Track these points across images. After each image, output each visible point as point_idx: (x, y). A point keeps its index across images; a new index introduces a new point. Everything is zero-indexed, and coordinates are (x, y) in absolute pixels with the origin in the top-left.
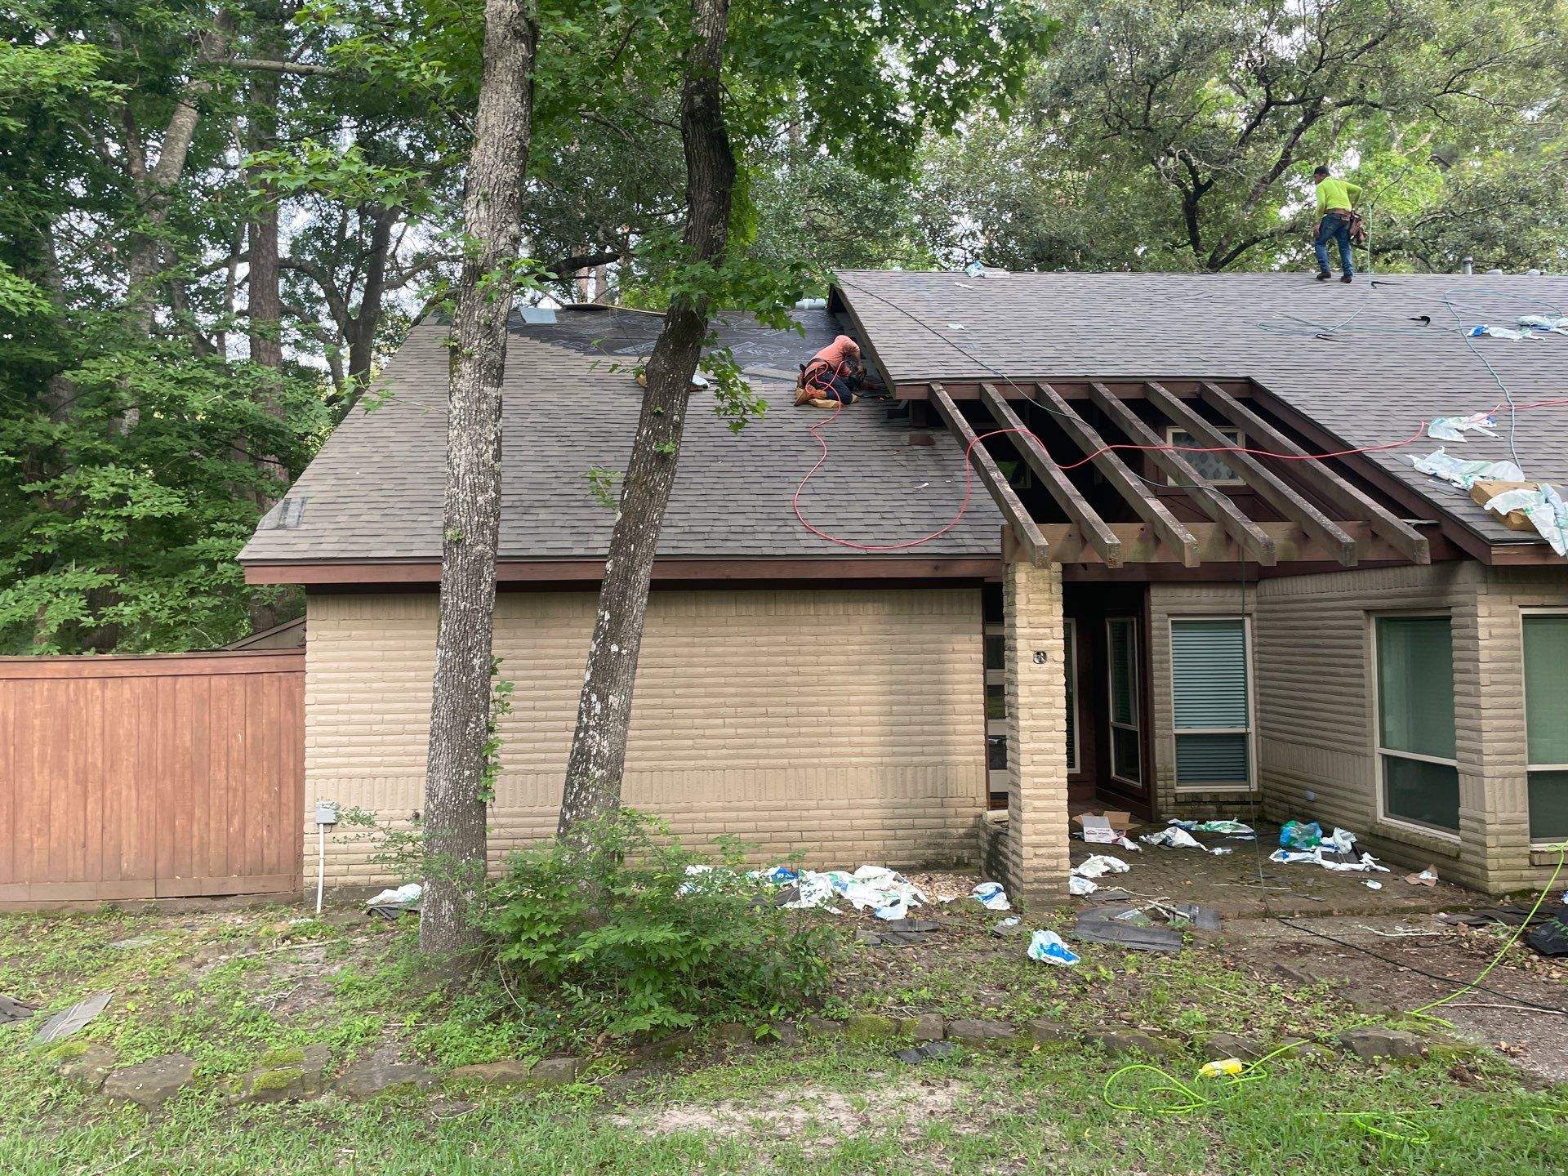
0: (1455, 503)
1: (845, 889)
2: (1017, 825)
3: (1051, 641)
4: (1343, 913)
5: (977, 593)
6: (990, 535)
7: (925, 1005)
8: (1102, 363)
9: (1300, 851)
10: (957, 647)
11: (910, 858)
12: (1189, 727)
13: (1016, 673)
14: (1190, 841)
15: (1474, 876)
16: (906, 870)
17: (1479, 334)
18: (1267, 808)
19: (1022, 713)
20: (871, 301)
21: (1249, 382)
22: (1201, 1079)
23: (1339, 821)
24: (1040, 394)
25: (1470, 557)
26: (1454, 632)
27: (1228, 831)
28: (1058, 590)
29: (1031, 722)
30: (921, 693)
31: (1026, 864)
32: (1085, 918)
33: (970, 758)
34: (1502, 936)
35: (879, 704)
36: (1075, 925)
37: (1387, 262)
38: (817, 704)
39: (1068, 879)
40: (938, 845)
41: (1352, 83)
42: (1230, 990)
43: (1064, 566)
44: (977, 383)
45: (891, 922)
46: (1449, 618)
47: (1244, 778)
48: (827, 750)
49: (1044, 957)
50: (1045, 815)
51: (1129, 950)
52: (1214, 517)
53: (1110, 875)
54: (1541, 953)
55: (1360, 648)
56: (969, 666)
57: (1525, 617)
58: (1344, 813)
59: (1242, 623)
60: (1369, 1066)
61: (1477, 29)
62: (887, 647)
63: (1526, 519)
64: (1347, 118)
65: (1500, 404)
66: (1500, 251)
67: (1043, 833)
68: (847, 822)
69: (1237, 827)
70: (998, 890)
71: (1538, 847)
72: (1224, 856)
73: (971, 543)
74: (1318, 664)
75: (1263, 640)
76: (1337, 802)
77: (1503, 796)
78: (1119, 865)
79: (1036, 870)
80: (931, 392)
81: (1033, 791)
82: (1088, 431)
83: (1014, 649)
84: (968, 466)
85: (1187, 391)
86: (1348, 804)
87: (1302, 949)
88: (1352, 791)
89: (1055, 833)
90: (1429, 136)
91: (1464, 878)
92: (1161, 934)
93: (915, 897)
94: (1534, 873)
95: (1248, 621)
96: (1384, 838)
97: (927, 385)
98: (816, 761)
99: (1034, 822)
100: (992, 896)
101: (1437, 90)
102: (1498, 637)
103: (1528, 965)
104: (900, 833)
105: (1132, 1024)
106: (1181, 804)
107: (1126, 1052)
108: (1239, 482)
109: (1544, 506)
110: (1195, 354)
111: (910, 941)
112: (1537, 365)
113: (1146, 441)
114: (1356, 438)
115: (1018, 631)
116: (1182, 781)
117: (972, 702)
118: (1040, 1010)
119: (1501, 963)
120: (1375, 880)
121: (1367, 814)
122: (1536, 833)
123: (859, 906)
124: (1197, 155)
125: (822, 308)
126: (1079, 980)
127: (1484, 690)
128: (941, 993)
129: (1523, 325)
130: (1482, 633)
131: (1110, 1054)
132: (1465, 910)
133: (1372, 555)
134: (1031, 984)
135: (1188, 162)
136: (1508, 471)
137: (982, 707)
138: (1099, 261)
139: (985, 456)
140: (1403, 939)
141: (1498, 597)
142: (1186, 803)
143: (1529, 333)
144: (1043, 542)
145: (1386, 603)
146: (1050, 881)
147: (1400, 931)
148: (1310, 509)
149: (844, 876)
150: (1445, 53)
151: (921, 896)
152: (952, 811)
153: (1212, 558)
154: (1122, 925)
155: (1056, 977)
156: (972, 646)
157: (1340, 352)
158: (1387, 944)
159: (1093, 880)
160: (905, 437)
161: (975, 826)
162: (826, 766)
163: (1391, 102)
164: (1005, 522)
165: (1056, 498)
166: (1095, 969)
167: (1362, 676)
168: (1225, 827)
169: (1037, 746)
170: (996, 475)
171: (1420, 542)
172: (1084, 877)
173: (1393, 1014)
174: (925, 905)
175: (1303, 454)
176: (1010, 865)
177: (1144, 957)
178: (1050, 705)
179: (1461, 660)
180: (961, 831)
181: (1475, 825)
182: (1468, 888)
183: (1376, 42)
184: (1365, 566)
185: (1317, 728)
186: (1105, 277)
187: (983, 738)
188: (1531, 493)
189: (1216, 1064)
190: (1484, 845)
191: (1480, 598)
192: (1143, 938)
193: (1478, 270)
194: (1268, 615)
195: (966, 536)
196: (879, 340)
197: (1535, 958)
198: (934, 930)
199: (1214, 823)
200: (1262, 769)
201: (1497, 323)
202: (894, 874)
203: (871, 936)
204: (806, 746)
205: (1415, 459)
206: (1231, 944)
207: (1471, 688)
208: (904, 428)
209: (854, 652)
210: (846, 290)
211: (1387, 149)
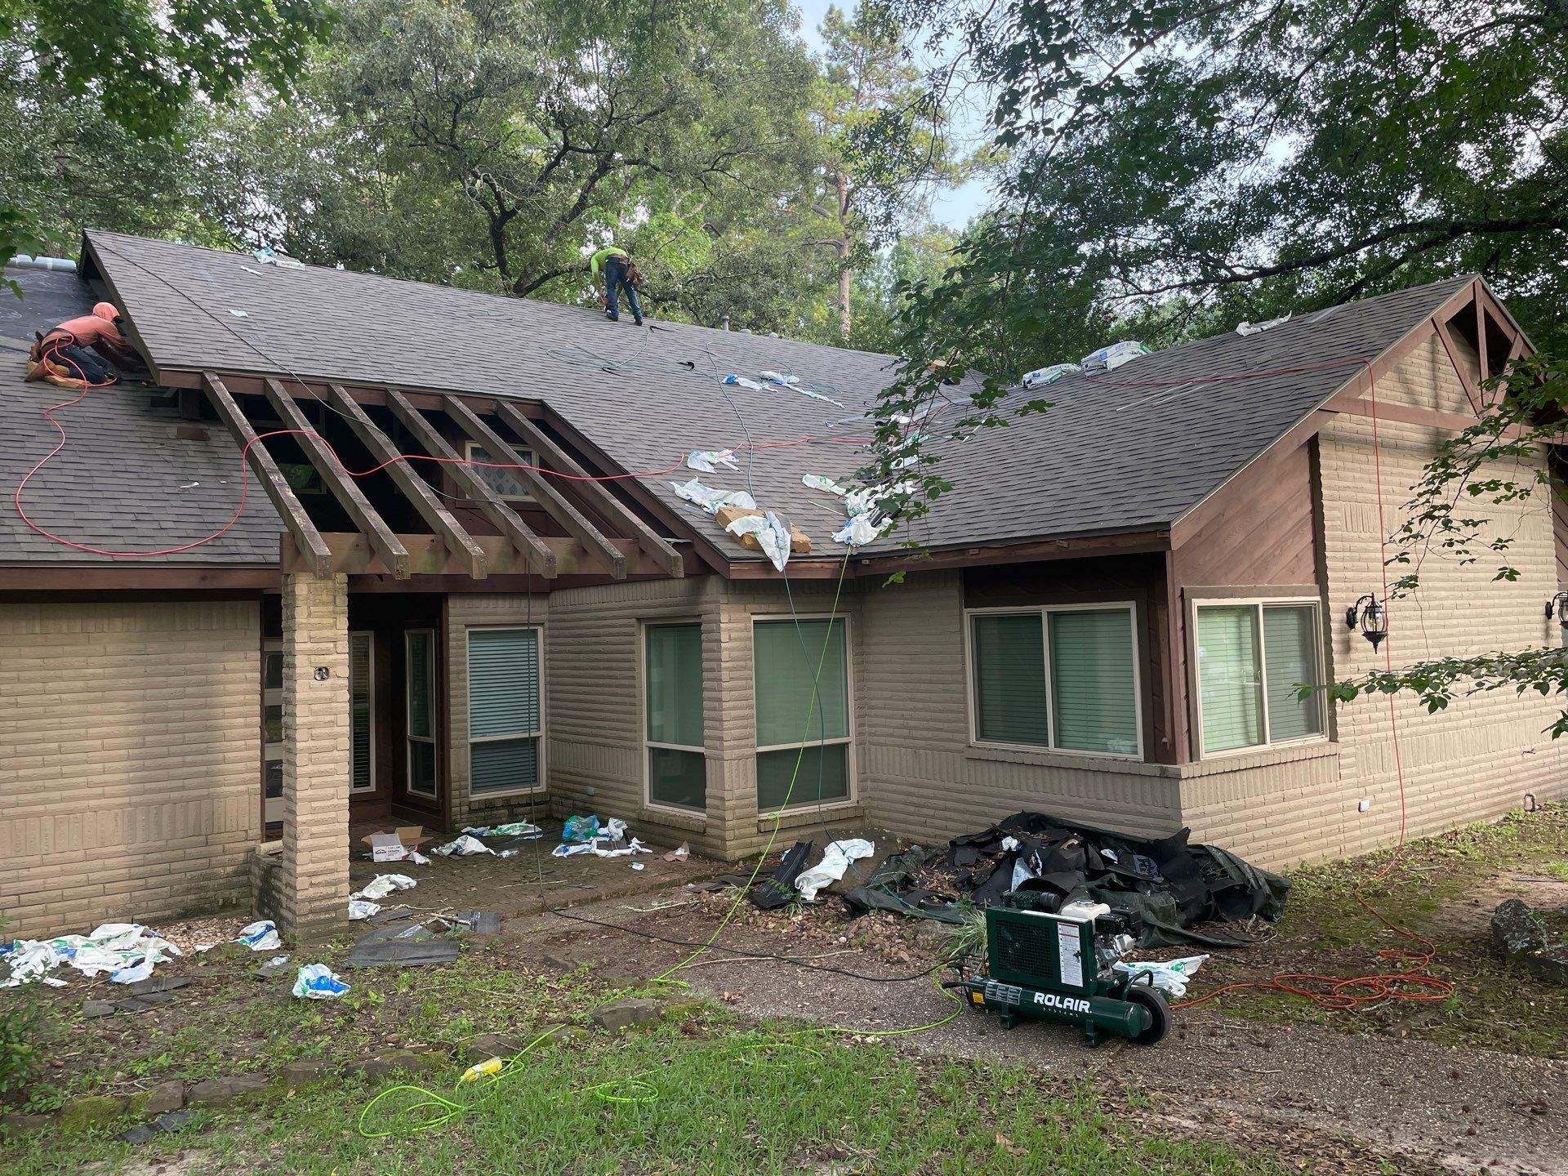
0: (704, 525)
1: (73, 956)
2: (291, 855)
3: (335, 656)
4: (610, 897)
5: (254, 608)
6: (271, 543)
7: (162, 1073)
8: (401, 371)
9: (579, 843)
10: (229, 666)
11: (167, 907)
12: (484, 735)
13: (294, 691)
14: (482, 848)
15: (717, 847)
16: (156, 923)
17: (731, 382)
18: (554, 807)
19: (300, 735)
20: (133, 271)
21: (541, 404)
22: (461, 1087)
23: (615, 811)
24: (333, 397)
25: (716, 573)
26: (704, 637)
27: (517, 833)
28: (343, 603)
29: (311, 744)
30: (183, 720)
31: (300, 895)
32: (362, 944)
33: (242, 788)
34: (734, 898)
35: (128, 735)
36: (350, 953)
37: (665, 310)
38: (43, 740)
39: (347, 904)
40: (202, 888)
41: (639, 145)
42: (499, 990)
43: (350, 577)
44: (261, 377)
45: (132, 984)
46: (699, 625)
47: (535, 779)
48: (56, 795)
49: (309, 992)
50: (323, 841)
51: (405, 969)
52: (504, 531)
53: (397, 893)
54: (762, 908)
55: (633, 652)
56: (244, 686)
57: (755, 622)
58: (618, 803)
59: (535, 631)
60: (615, 1038)
61: (737, 120)
62: (140, 670)
63: (755, 540)
64: (636, 176)
65: (743, 442)
66: (750, 314)
67: (320, 860)
68: (83, 877)
69: (526, 828)
70: (269, 928)
71: (764, 816)
72: (510, 858)
73: (247, 552)
74: (599, 669)
75: (553, 647)
76: (611, 793)
77: (738, 776)
78: (404, 881)
79: (311, 900)
80: (205, 381)
81: (310, 817)
82: (382, 438)
83: (293, 666)
84: (246, 466)
85: (485, 408)
86: (621, 795)
87: (571, 937)
88: (625, 782)
89: (335, 858)
90: (702, 205)
91: (709, 850)
92: (438, 946)
93: (166, 952)
94: (761, 839)
95: (540, 630)
96: (650, 823)
97: (200, 373)
98: (40, 808)
99: (311, 850)
100: (261, 936)
101: (707, 167)
102: (735, 640)
103: (751, 920)
104: (152, 881)
105: (398, 1045)
106: (476, 811)
107: (389, 1075)
108: (530, 499)
109: (769, 530)
110: (493, 372)
111: (152, 1003)
112: (772, 413)
113: (441, 453)
114: (630, 464)
115: (298, 647)
116: (476, 788)
117: (246, 726)
118: (301, 1050)
119: (731, 921)
120: (640, 862)
121: (636, 802)
122: (763, 805)
123: (90, 973)
124: (500, 182)
125: (72, 271)
126: (347, 1012)
127: (724, 685)
128: (184, 1056)
129: (763, 379)
130: (724, 637)
131: (371, 1081)
132: (708, 878)
133: (639, 570)
134: (291, 1026)
135: (492, 186)
136: (743, 500)
137: (258, 730)
138: (406, 269)
139: (265, 457)
140: (657, 912)
141: (735, 606)
142: (480, 810)
143: (767, 386)
144: (327, 551)
145: (652, 612)
146: (327, 910)
147: (656, 906)
148: (588, 526)
149: (77, 940)
150: (713, 135)
151: (174, 949)
152: (220, 848)
153: (500, 570)
154: (401, 944)
155: (322, 1012)
156: (247, 665)
157: (621, 385)
158: (644, 919)
159: (376, 902)
160: (172, 430)
161: (246, 862)
162: (53, 814)
163: (668, 169)
164: (285, 530)
165: (344, 505)
166: (366, 995)
167: (633, 678)
168: (514, 829)
169: (316, 768)
170: (277, 478)
171: (676, 558)
172: (368, 900)
173: (640, 984)
174: (177, 958)
175: (586, 476)
176: (283, 899)
177: (419, 973)
178: (333, 723)
179: (709, 660)
180: (229, 869)
181: (717, 802)
182: (711, 858)
183: (656, 113)
184: (633, 579)
185: (598, 727)
186: (410, 286)
187: (258, 764)
188: (760, 519)
189: (478, 1068)
190: (723, 819)
191: (723, 607)
192: (421, 953)
193: (735, 327)
194: (559, 625)
195: (239, 542)
196: (141, 318)
197: (757, 912)
198: (185, 986)
199: (505, 827)
200: (551, 770)
201: (744, 374)
202: (141, 929)
203: (103, 1006)
204: (28, 792)
205: (676, 486)
206: (506, 944)
207: (715, 684)
208: (172, 419)
209: (95, 677)
210: (101, 254)
211: (668, 210)
